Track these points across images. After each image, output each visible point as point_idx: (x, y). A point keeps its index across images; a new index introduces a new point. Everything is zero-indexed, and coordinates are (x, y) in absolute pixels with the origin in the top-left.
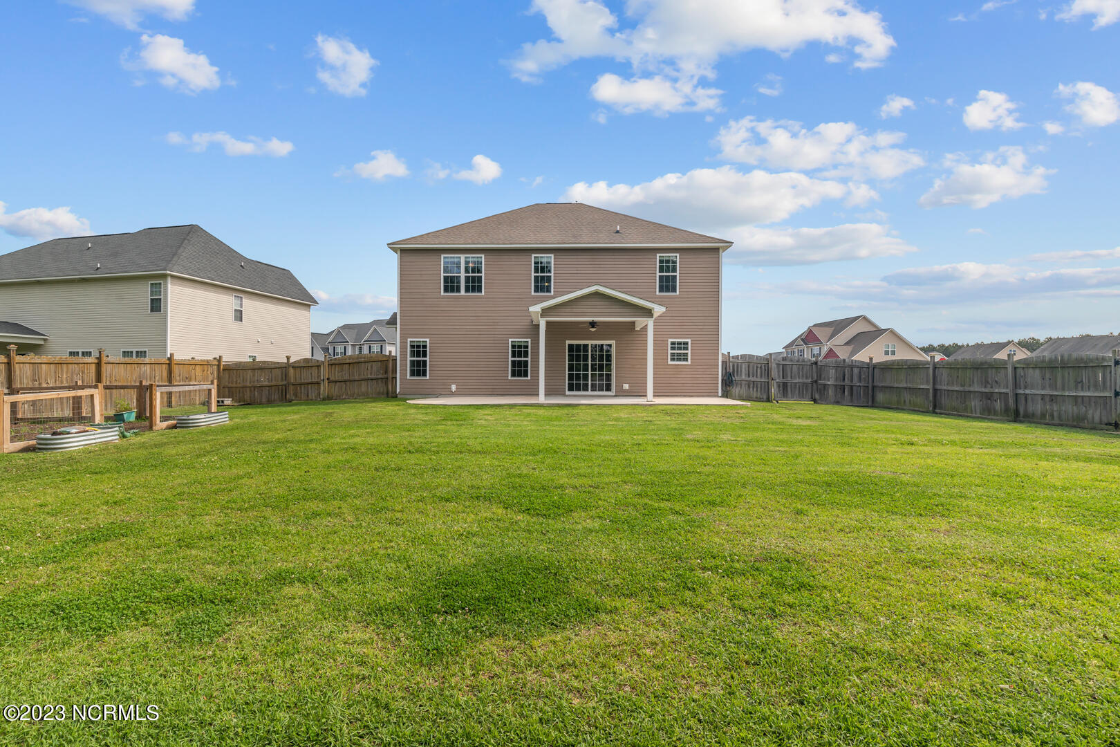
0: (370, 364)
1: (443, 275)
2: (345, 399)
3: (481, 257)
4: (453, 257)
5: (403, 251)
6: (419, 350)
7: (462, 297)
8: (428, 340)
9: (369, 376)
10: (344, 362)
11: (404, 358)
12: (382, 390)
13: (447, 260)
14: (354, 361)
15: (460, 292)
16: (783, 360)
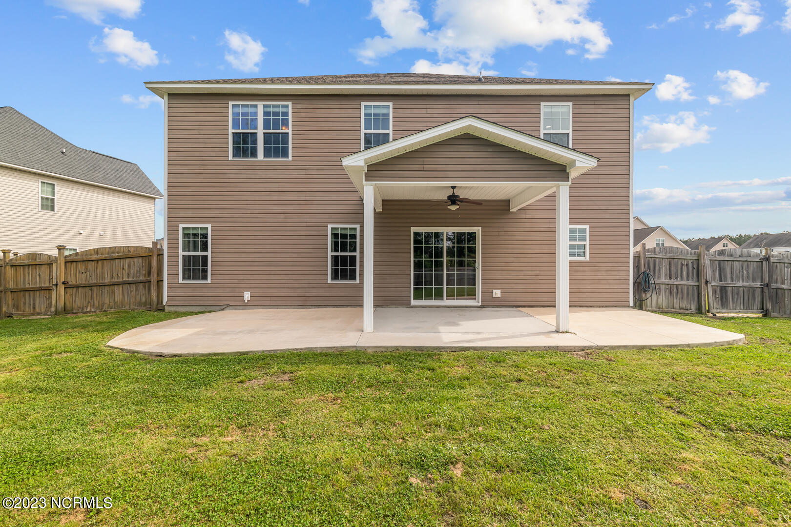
0: (127, 260)
1: (231, 131)
2: (89, 312)
3: (287, 106)
4: (247, 106)
5: (173, 96)
6: (198, 240)
7: (260, 164)
8: (209, 226)
9: (126, 279)
10: (89, 258)
11: (173, 252)
12: (144, 299)
13: (237, 110)
14: (103, 257)
15: (256, 156)
16: (719, 255)
